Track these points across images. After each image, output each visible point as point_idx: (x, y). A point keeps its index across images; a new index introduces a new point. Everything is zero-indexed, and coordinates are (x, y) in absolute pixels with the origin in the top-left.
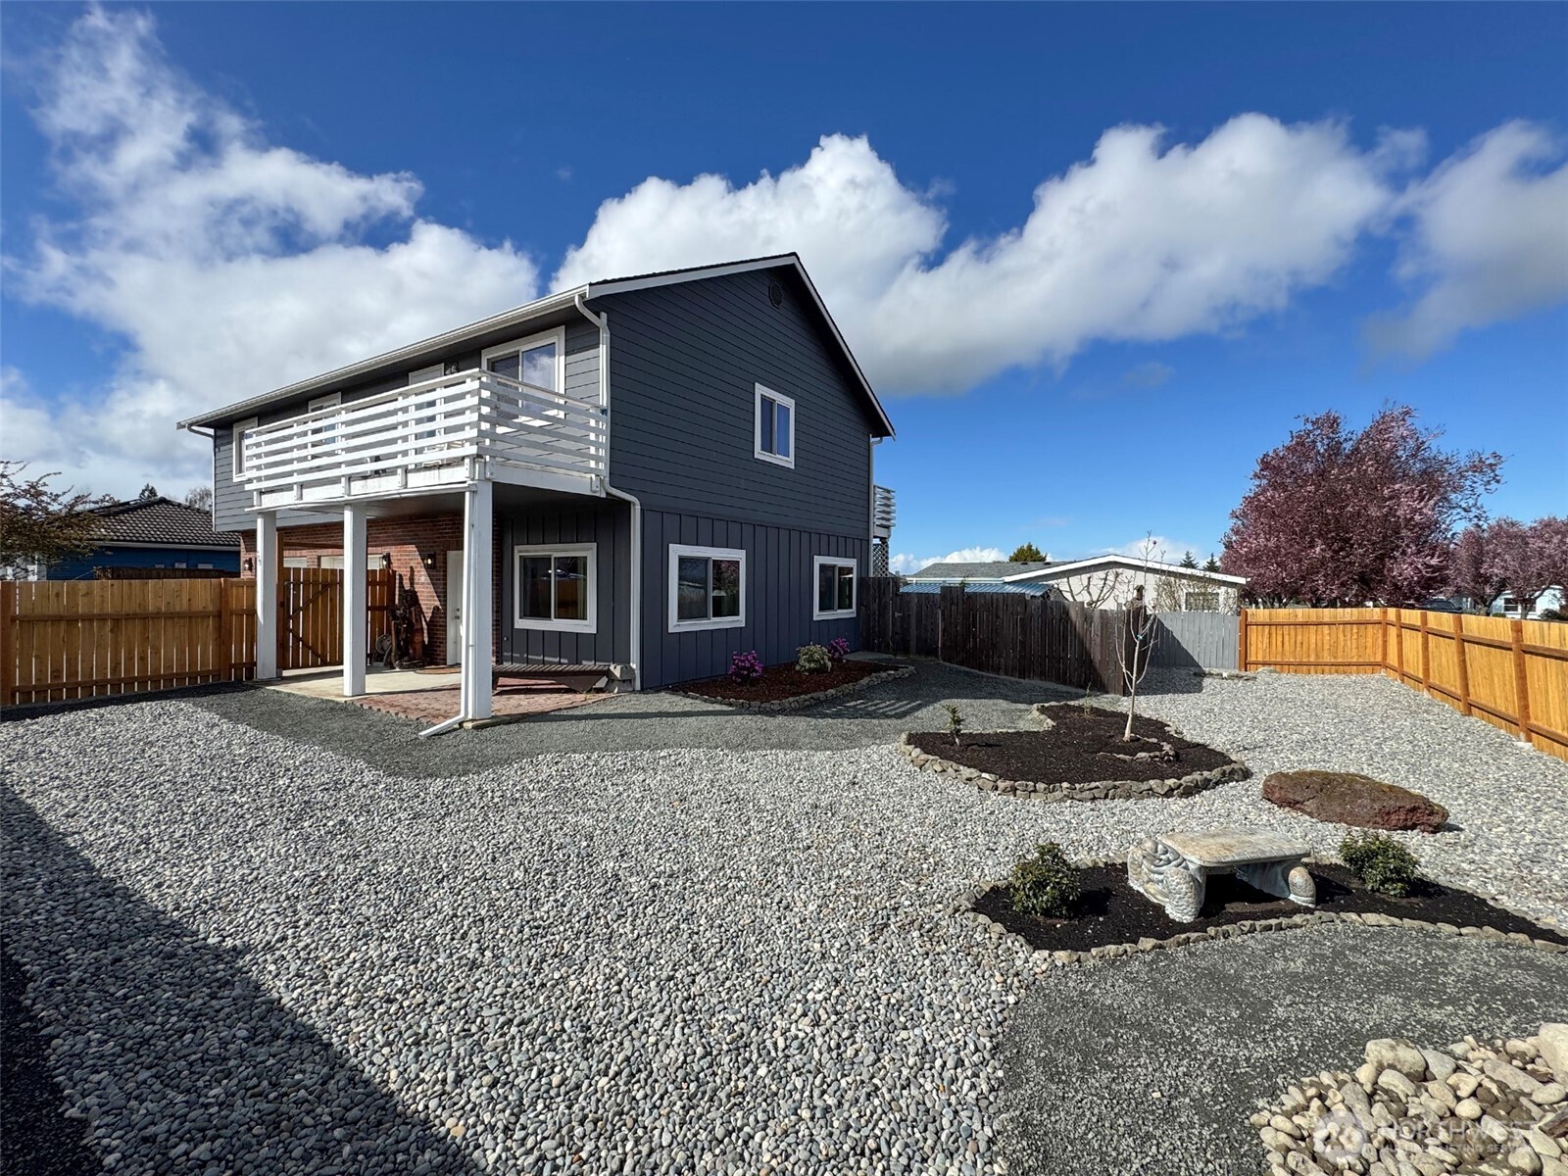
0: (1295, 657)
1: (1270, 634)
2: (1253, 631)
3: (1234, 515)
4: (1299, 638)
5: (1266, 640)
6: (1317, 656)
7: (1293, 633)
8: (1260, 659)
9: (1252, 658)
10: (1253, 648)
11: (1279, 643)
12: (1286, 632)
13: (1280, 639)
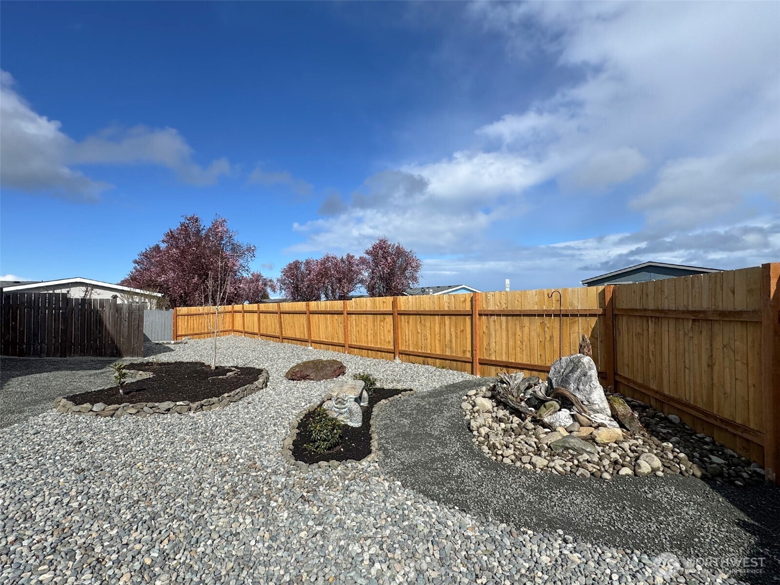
0: (199, 331)
1: (188, 320)
2: (180, 319)
3: (136, 262)
4: (200, 321)
5: (186, 323)
6: (208, 329)
7: (198, 319)
8: (183, 333)
9: (179, 333)
10: (180, 328)
11: (192, 324)
12: (195, 319)
13: (192, 322)
